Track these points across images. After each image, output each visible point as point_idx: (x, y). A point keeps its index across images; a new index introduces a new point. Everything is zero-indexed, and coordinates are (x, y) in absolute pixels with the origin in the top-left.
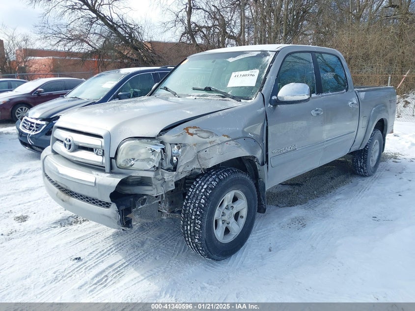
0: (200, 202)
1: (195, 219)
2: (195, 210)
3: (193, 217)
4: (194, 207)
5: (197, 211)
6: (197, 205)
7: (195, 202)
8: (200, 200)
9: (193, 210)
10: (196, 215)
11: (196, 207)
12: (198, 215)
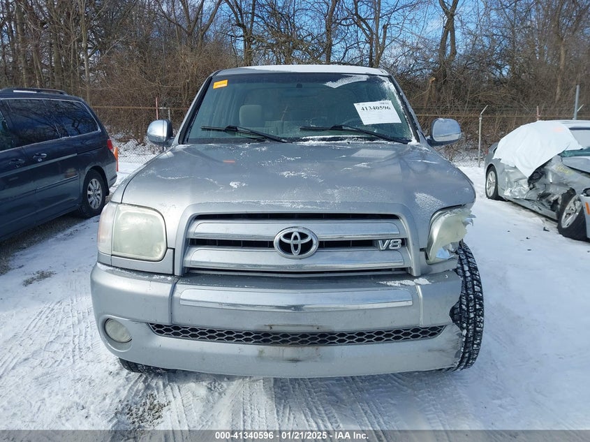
0: (474, 291)
1: (475, 317)
2: (471, 304)
3: (472, 315)
4: (468, 301)
5: (475, 304)
6: (472, 296)
7: (468, 294)
8: (474, 289)
9: (467, 306)
10: (476, 310)
11: (471, 300)
12: (478, 309)
